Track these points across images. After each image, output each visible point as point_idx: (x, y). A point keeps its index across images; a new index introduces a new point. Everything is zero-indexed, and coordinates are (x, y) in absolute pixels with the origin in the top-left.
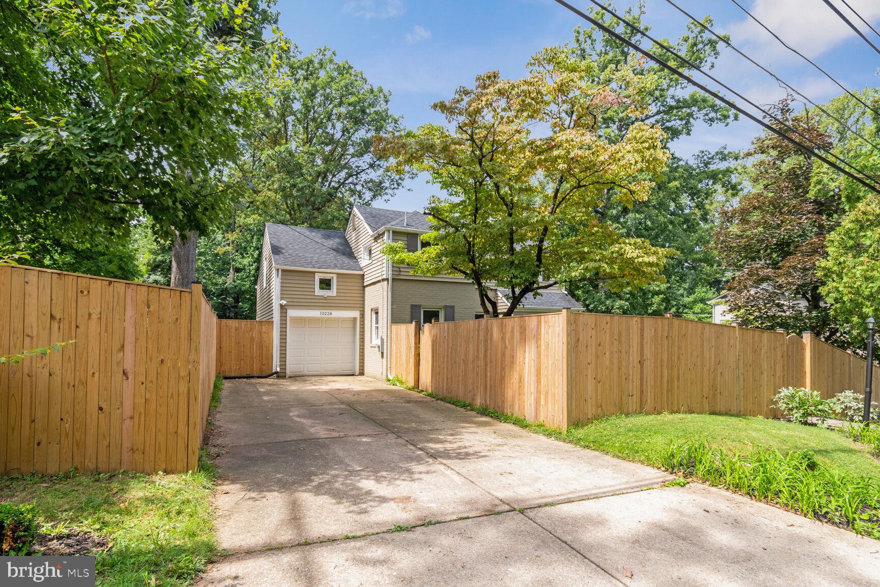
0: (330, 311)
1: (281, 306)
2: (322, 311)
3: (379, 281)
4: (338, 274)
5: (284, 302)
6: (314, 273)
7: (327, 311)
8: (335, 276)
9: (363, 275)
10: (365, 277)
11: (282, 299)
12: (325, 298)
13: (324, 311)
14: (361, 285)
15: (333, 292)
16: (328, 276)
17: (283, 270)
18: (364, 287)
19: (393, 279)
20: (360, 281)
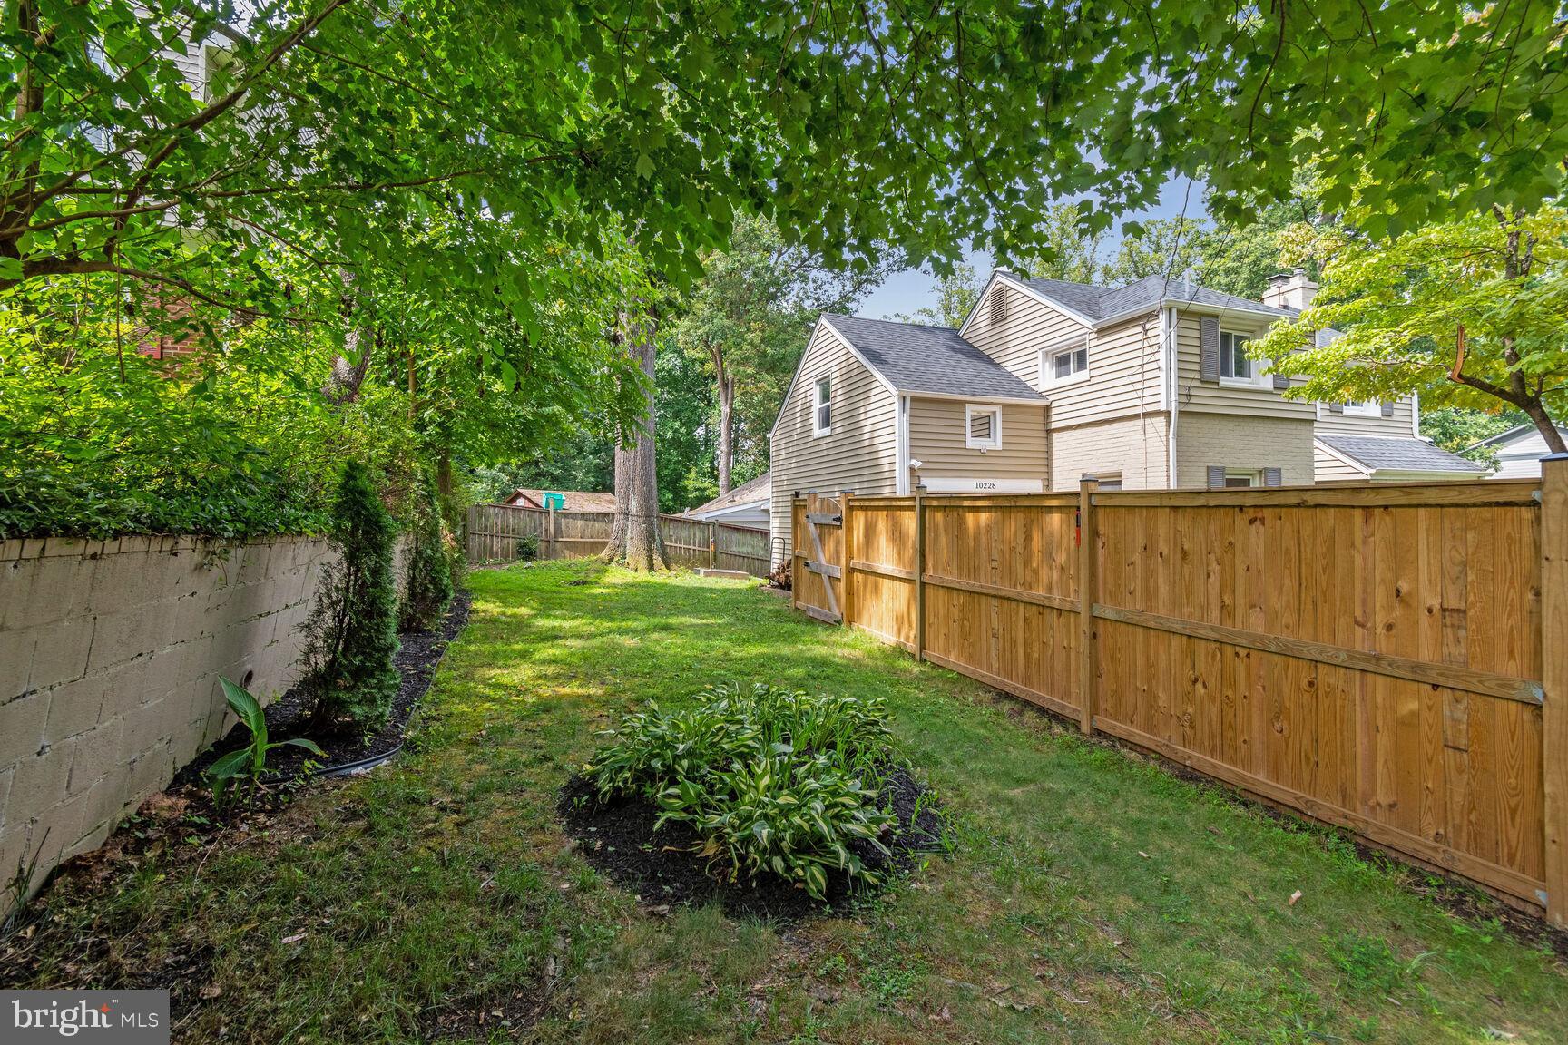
0: (992, 481)
1: (912, 469)
2: (979, 481)
3: (1136, 417)
4: (1004, 406)
5: (916, 463)
6: (964, 403)
7: (987, 481)
8: (998, 410)
9: (1048, 408)
10: (1054, 411)
11: (912, 455)
12: (983, 455)
13: (983, 481)
14: (1042, 427)
15: (995, 443)
16: (985, 410)
17: (914, 399)
18: (1049, 432)
19: (1181, 413)
20: (1041, 419)
